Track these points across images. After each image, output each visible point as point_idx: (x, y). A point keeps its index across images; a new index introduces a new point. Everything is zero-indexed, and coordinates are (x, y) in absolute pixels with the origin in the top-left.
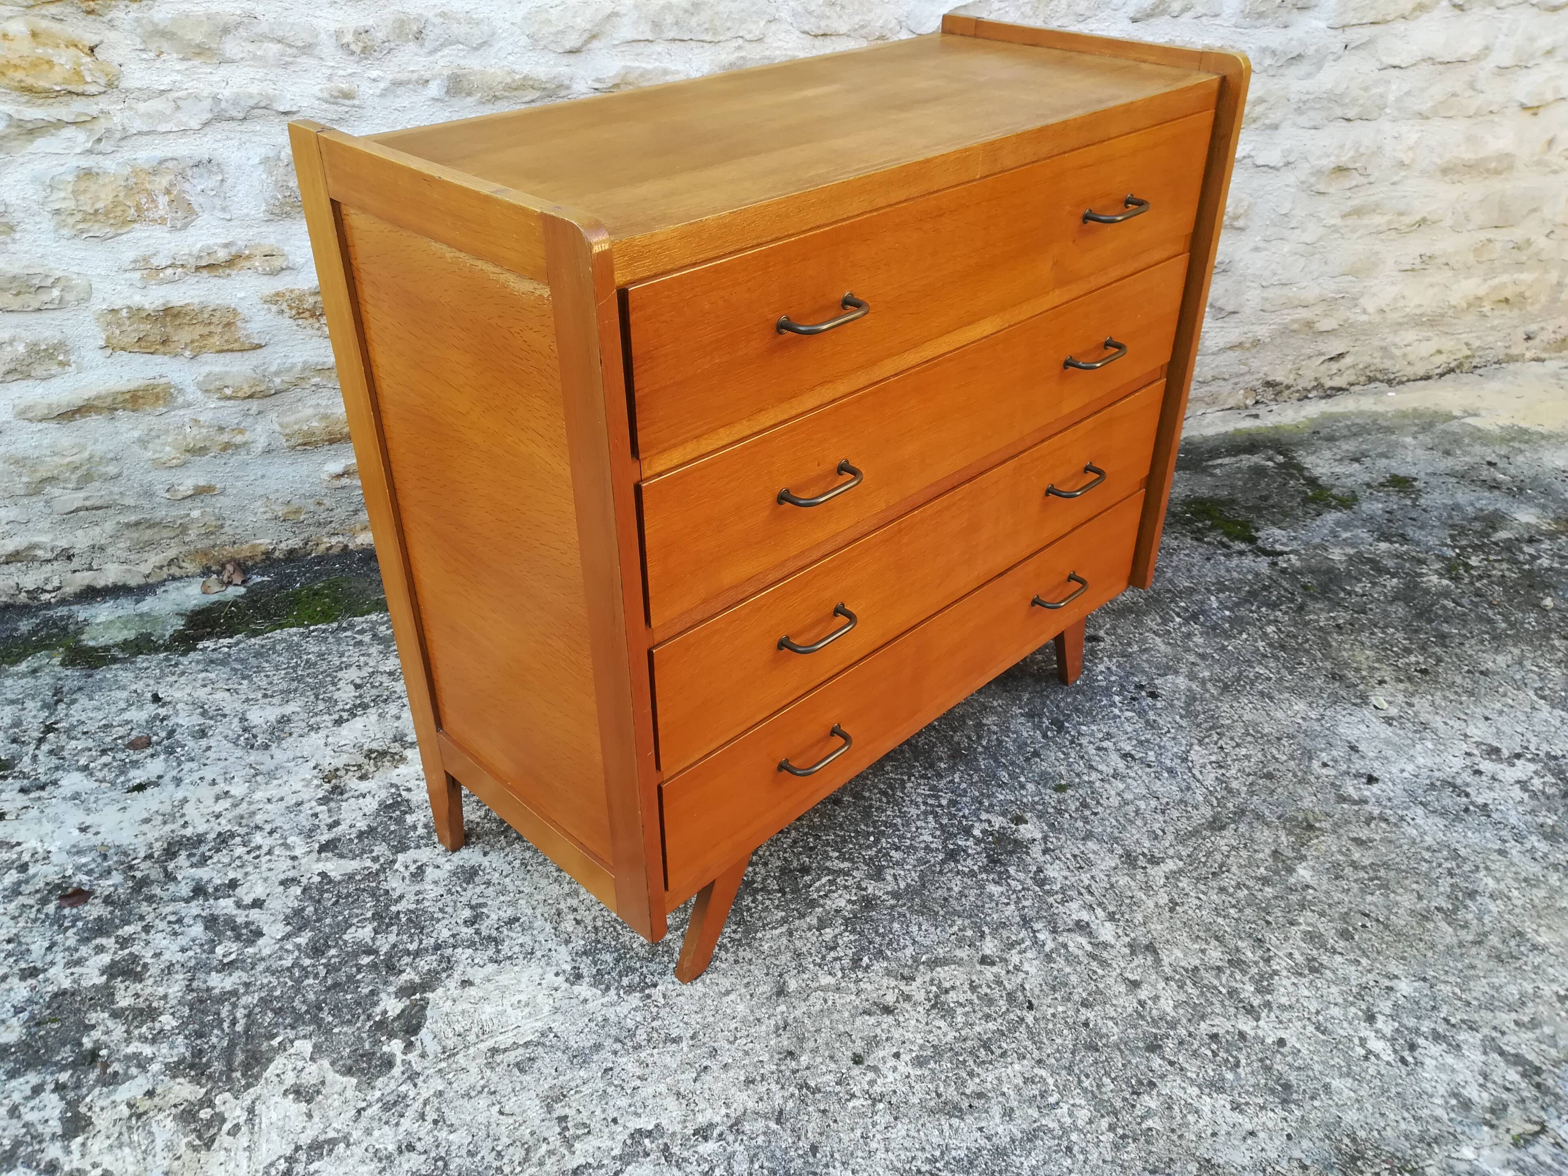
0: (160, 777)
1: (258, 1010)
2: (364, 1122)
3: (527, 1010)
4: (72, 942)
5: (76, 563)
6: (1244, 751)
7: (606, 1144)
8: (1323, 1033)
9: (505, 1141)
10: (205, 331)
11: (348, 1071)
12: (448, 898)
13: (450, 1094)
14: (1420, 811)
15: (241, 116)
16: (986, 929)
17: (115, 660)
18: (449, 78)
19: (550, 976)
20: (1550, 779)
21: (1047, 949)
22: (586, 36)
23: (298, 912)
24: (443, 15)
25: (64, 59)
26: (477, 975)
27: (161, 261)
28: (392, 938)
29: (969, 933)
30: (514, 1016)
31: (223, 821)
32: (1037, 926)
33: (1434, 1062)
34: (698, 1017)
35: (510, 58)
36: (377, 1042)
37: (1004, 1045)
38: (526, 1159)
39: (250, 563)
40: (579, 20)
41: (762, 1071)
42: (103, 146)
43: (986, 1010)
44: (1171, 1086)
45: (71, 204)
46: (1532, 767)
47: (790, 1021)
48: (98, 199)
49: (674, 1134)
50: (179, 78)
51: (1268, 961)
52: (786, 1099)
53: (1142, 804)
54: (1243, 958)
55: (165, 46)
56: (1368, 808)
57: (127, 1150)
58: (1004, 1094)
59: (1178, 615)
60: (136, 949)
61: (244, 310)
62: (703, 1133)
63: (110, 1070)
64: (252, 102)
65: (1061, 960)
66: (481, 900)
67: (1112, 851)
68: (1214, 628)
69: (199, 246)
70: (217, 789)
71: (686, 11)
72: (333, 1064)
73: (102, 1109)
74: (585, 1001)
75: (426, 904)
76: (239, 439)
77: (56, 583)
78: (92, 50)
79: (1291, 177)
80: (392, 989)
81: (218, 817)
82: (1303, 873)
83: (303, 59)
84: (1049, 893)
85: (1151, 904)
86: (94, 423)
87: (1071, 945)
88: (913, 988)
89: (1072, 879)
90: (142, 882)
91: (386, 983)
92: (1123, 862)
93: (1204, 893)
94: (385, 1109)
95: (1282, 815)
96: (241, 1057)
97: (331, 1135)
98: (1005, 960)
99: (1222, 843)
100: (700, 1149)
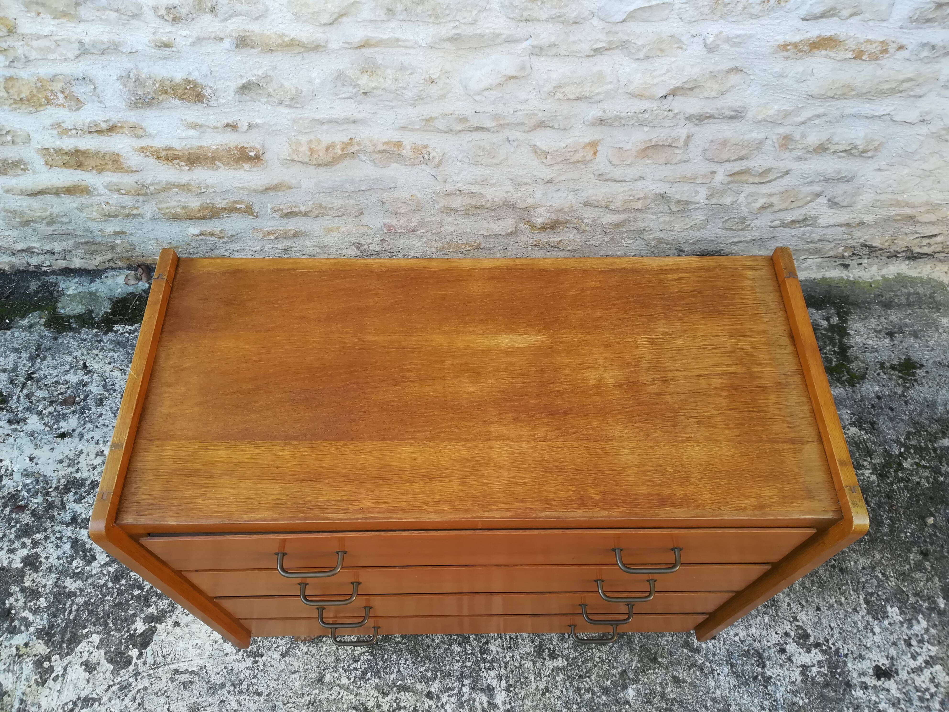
0: (74, 430)
1: (82, 608)
2: (109, 694)
3: (199, 651)
4: (12, 537)
5: (57, 256)
10: (102, 162)
11: (110, 661)
13: (149, 691)
14: (726, 670)
15: (99, 52)
16: (439, 675)
17: (71, 329)
18: (236, 38)
20: (825, 670)
21: (464, 699)
22: (335, 16)
26: (183, 620)
27: (67, 126)
29: (429, 674)
30: (192, 652)
31: (96, 473)
32: (466, 682)
34: (274, 683)
35: (281, 26)
36: (127, 648)
40: (329, 6)
42: (17, 65)
45: (5, 94)
46: (820, 657)
47: (317, 701)
48: (21, 92)
50: (54, 29)
55: (41, 10)
56: (697, 657)
57: (10, 674)
60: (38, 550)
61: (123, 153)
63: (13, 624)
67: (533, 641)
69: (88, 120)
70: (98, 448)
72: (105, 653)
73: (6, 647)
74: (227, 654)
76: (135, 212)
77: (48, 264)
79: (924, 129)
80: (143, 616)
81: (94, 468)
82: (631, 693)
83: (134, 22)
84: (484, 660)
85: (534, 686)
86: (48, 198)
87: (477, 700)
88: (385, 701)
89: (501, 655)
90: (50, 506)
91: (142, 611)
92: (535, 651)
93: (567, 689)
94: (121, 689)
95: (644, 645)
96: (68, 635)
97: (94, 696)
98: (439, 698)
99: (597, 655)
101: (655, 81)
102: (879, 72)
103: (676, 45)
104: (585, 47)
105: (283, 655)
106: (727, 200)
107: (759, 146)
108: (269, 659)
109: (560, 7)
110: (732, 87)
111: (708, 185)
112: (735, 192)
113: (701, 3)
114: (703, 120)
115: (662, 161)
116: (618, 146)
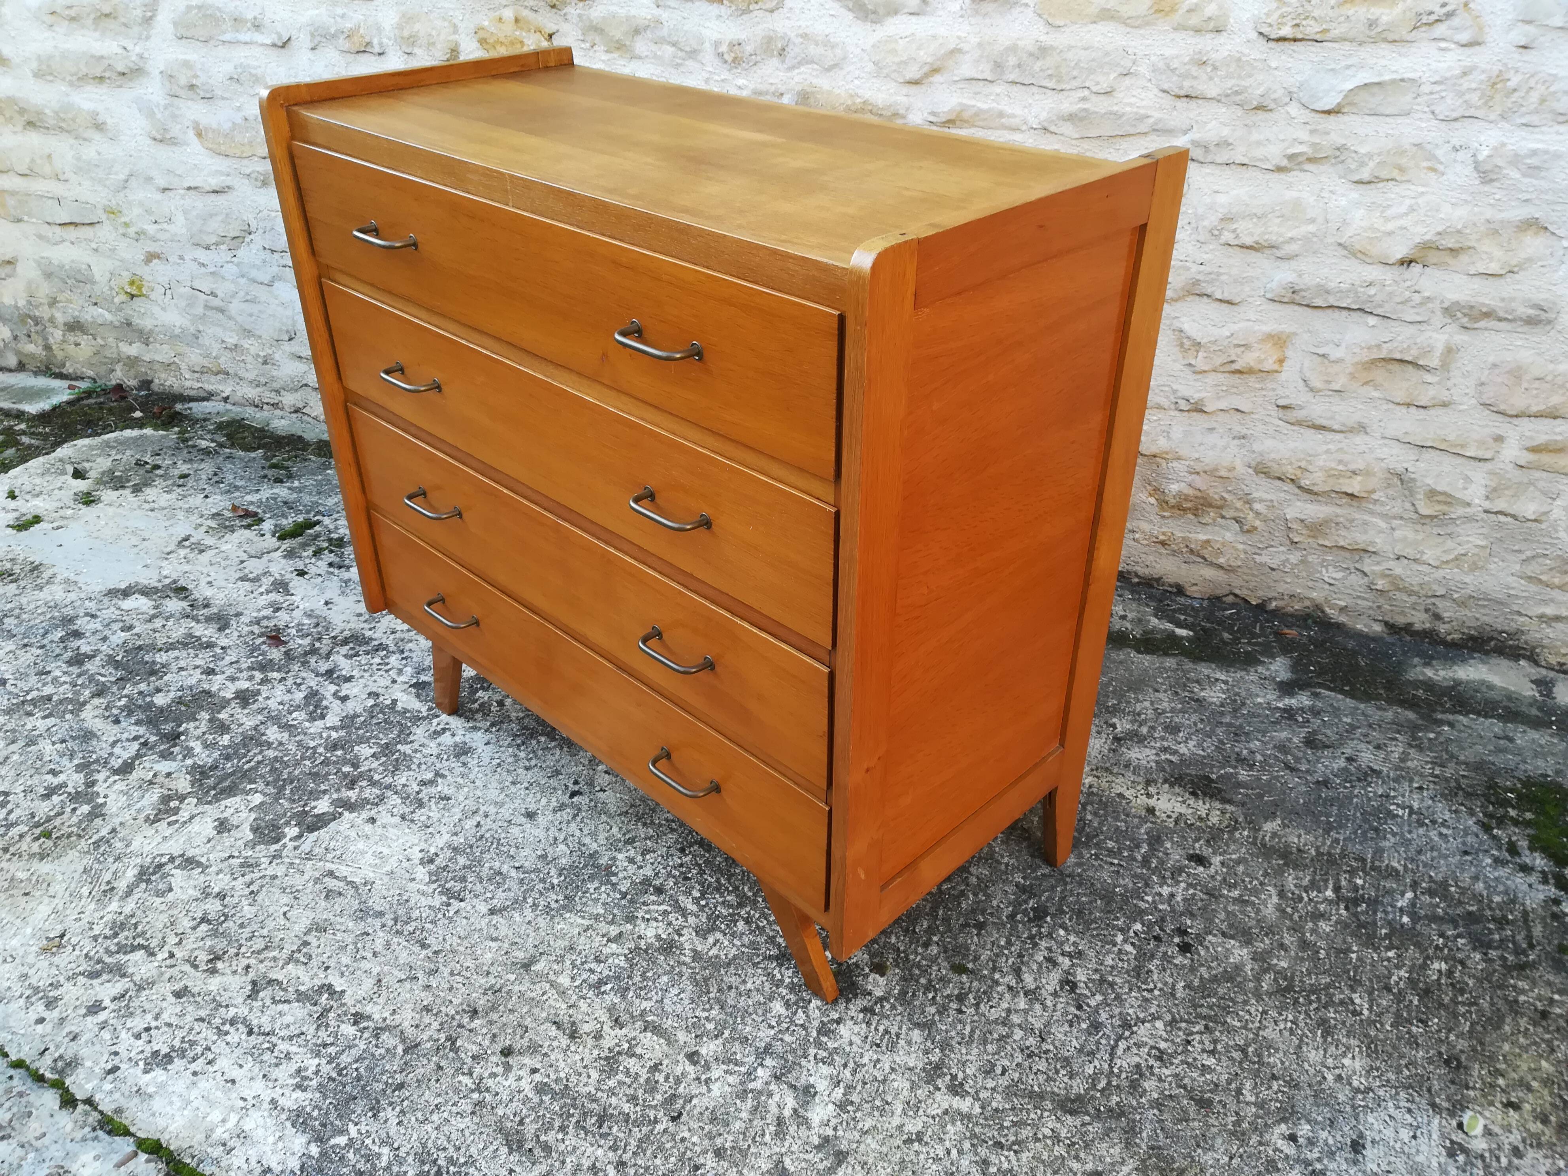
1: (267, 762)
2: (224, 865)
3: (378, 861)
4: (245, 666)
6: (1211, 1061)
7: (305, 978)
9: (265, 932)
11: (255, 830)
12: (433, 759)
13: (277, 882)
16: (727, 1033)
18: (799, 93)
19: (417, 849)
21: (751, 1086)
22: (926, 69)
23: (354, 717)
24: (805, 36)
25: (531, 42)
26: (384, 819)
28: (375, 765)
29: (710, 1026)
30: (367, 860)
34: (456, 940)
35: (856, 82)
36: (288, 823)
37: (615, 1129)
38: (259, 952)
40: (922, 53)
41: (443, 1009)
43: (640, 1092)
47: (505, 990)
49: (344, 1005)
52: (431, 1038)
53: (1019, 1035)
55: (597, 39)
57: (125, 798)
58: (563, 1162)
59: (1337, 889)
60: (264, 688)
62: (358, 1018)
63: (172, 749)
65: (750, 1103)
66: (446, 773)
67: (926, 1052)
68: (1363, 925)
71: (1031, 55)
72: (255, 819)
73: (143, 768)
74: (413, 880)
75: (418, 755)
78: (550, 36)
80: (335, 796)
83: (690, 63)
84: (819, 1044)
85: (896, 1121)
87: (776, 1098)
88: (613, 1033)
89: (855, 1048)
90: (313, 651)
91: (338, 790)
92: (924, 1070)
93: (960, 1152)
94: (242, 865)
95: (1159, 1148)
96: (226, 784)
97: (203, 860)
98: (707, 1067)
99: (1050, 1125)
100: (343, 1026)
101: (1390, 227)
103: (1425, 164)
104: (1275, 153)
105: (492, 912)
106: (1529, 508)
108: (469, 908)
109: (1240, 77)
110: (1529, 260)
111: (1488, 466)
112: (1544, 493)
113: (1465, 84)
114: (1476, 320)
115: (1400, 397)
116: (1321, 351)
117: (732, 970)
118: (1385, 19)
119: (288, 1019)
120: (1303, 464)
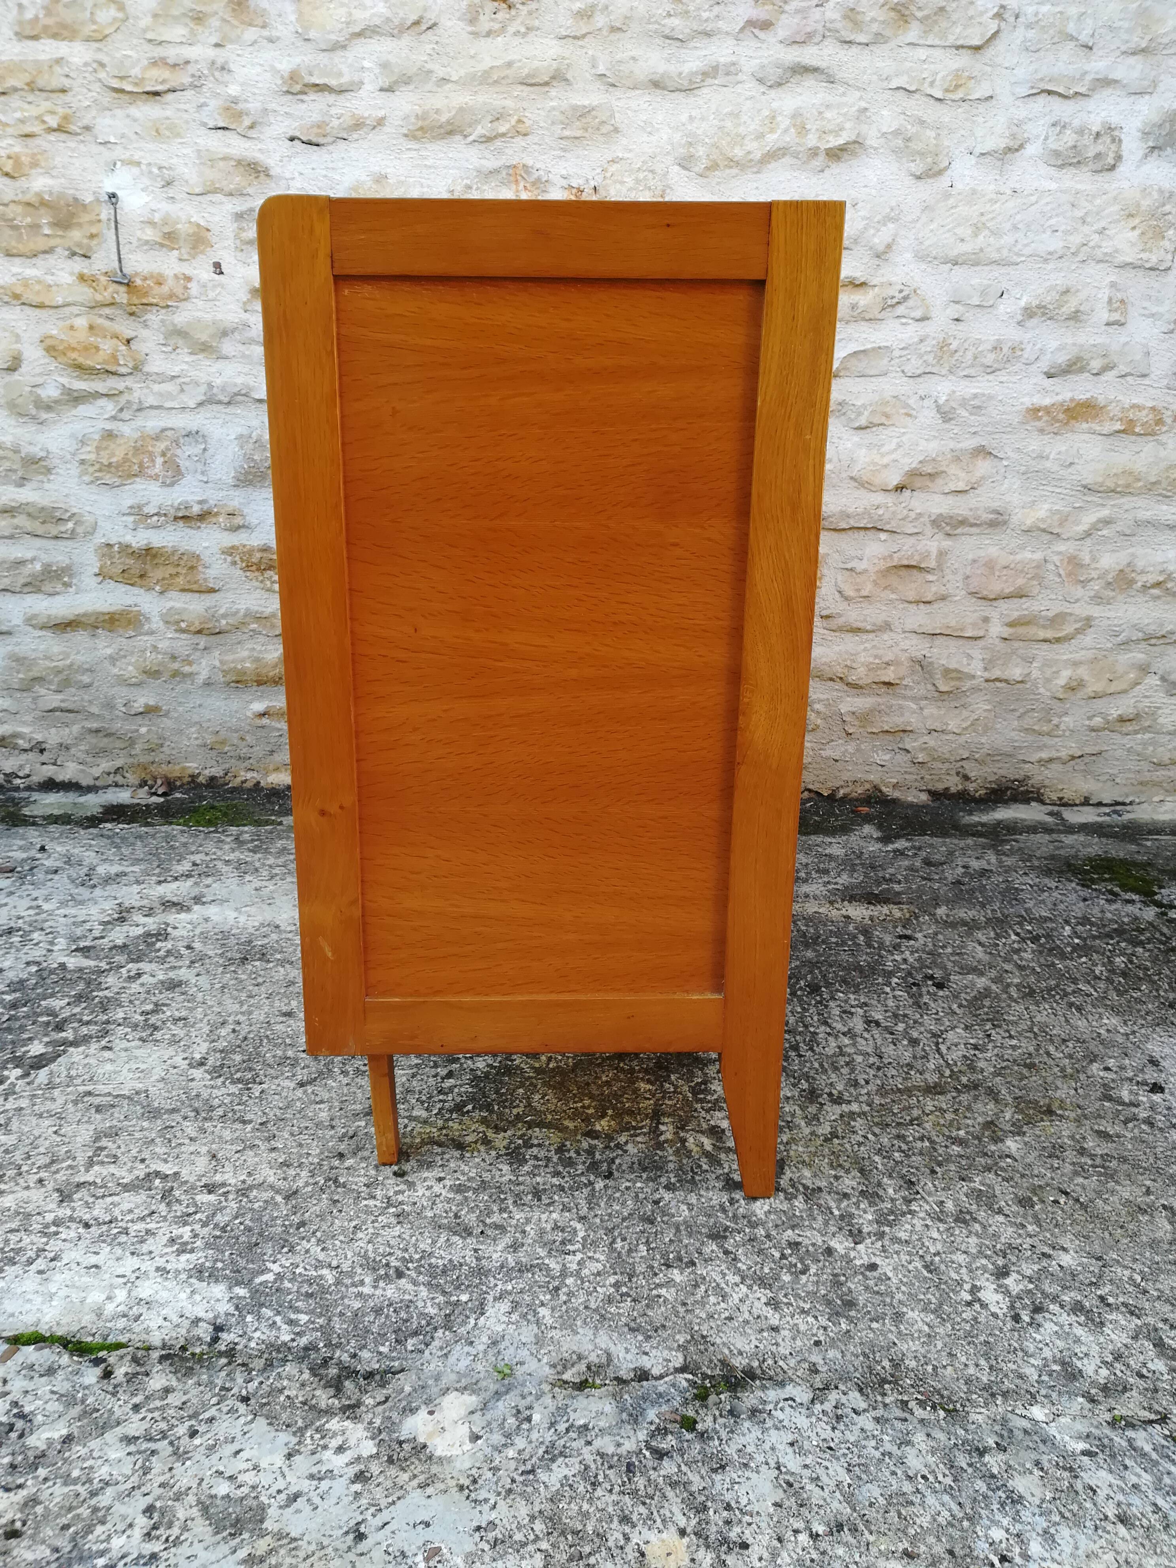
3: (139, 1075)
5: (44, 758)
6: (1014, 1042)
7: (121, 1173)
8: (930, 1272)
9: (42, 1150)
10: (173, 571)
12: (143, 996)
13: (26, 1112)
15: (226, 400)
16: (610, 1112)
19: (178, 1059)
21: (662, 1138)
23: (22, 982)
25: (107, 346)
26: (119, 1044)
27: (150, 509)
28: (77, 1010)
29: (590, 1111)
30: (125, 1076)
31: (20, 921)
32: (666, 1120)
33: (1056, 1328)
34: (278, 1111)
37: (556, 1197)
38: (46, 1166)
39: (178, 783)
41: (304, 1161)
42: (126, 415)
43: (560, 1168)
44: (713, 1272)
45: (92, 457)
48: (113, 455)
49: (186, 1182)
50: (185, 367)
51: (908, 1202)
52: (307, 1184)
53: (859, 1059)
54: (881, 1192)
55: (180, 342)
58: (524, 1232)
59: (1017, 934)
61: (205, 557)
62: (210, 1188)
64: (236, 390)
65: (670, 1151)
66: (168, 1002)
68: (1051, 950)
69: (180, 500)
70: (35, 903)
74: (193, 1080)
75: (124, 995)
76: (187, 669)
77: (27, 771)
78: (128, 341)
80: (46, 1039)
81: (19, 918)
82: (1011, 1145)
84: (699, 1100)
85: (807, 1131)
86: (80, 637)
87: (691, 1140)
88: (500, 1136)
91: (46, 1035)
93: (875, 1135)
98: (611, 1138)
99: (929, 1104)
100: (198, 1198)
101: (885, 461)
102: (1163, 454)
103: (903, 411)
105: (301, 1085)
106: (1016, 672)
107: (1038, 572)
108: (273, 1087)
110: (983, 478)
111: (981, 643)
112: (1024, 659)
113: (923, 348)
114: (955, 527)
115: (911, 595)
116: (849, 566)
117: (579, 1072)
118: (862, 303)
119: (126, 1206)
120: (849, 663)
